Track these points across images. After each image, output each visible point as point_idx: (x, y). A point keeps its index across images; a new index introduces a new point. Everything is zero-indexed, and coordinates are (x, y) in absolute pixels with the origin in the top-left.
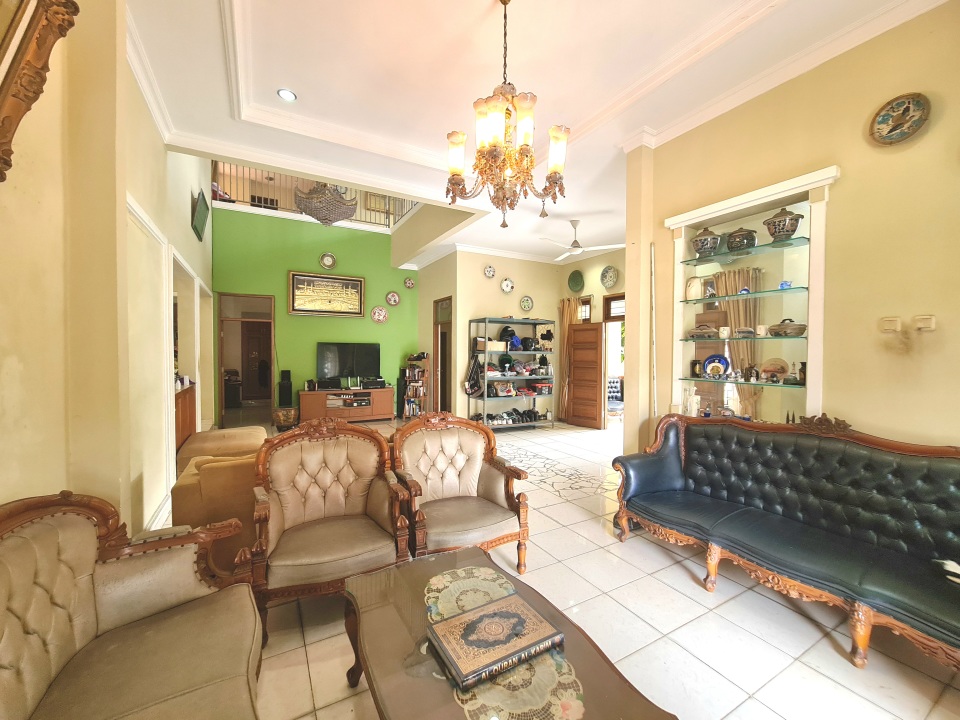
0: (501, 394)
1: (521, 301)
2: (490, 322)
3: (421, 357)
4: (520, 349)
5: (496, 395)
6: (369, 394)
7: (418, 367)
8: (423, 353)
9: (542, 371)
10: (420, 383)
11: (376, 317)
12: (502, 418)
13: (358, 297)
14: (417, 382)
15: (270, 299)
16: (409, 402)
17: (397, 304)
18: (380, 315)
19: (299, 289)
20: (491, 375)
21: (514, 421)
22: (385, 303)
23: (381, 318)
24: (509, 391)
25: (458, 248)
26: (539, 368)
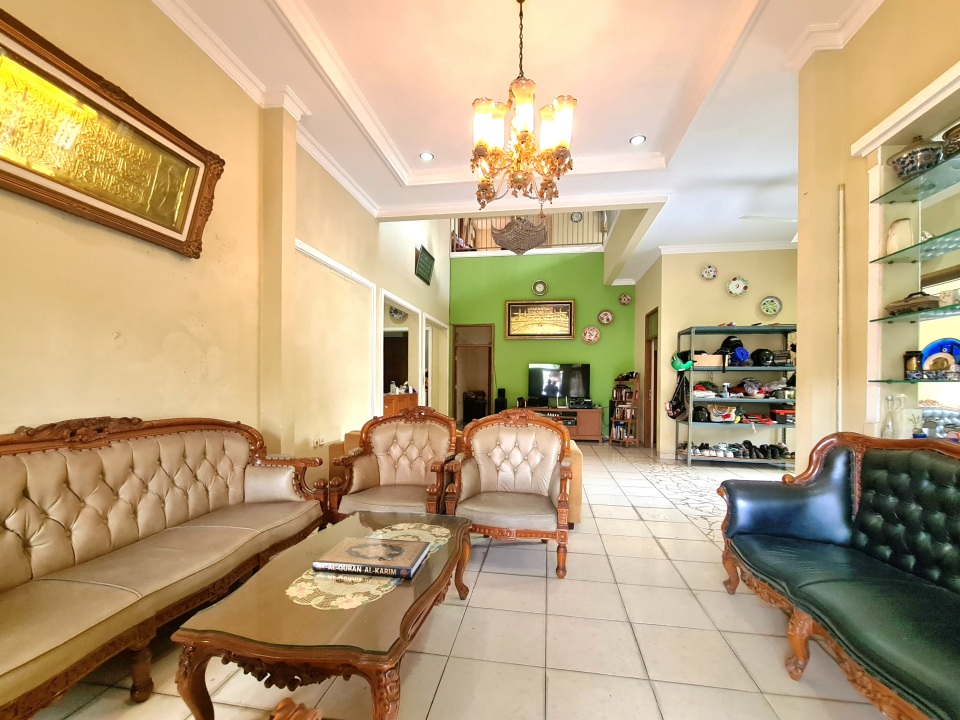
0: (713, 418)
1: (762, 303)
2: (697, 332)
3: (629, 376)
4: (748, 364)
5: (709, 420)
6: (575, 414)
7: (626, 387)
8: (632, 373)
9: (787, 392)
10: (628, 405)
11: (587, 337)
12: (716, 448)
13: (568, 319)
14: (624, 403)
15: (490, 327)
16: (617, 424)
17: (610, 323)
18: (592, 335)
19: (513, 316)
20: (697, 395)
21: (736, 455)
22: (595, 322)
23: (592, 338)
24: (728, 416)
25: (663, 253)
26: (785, 389)
